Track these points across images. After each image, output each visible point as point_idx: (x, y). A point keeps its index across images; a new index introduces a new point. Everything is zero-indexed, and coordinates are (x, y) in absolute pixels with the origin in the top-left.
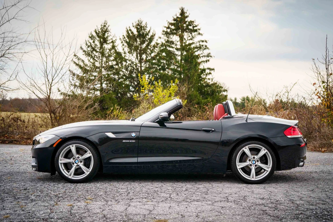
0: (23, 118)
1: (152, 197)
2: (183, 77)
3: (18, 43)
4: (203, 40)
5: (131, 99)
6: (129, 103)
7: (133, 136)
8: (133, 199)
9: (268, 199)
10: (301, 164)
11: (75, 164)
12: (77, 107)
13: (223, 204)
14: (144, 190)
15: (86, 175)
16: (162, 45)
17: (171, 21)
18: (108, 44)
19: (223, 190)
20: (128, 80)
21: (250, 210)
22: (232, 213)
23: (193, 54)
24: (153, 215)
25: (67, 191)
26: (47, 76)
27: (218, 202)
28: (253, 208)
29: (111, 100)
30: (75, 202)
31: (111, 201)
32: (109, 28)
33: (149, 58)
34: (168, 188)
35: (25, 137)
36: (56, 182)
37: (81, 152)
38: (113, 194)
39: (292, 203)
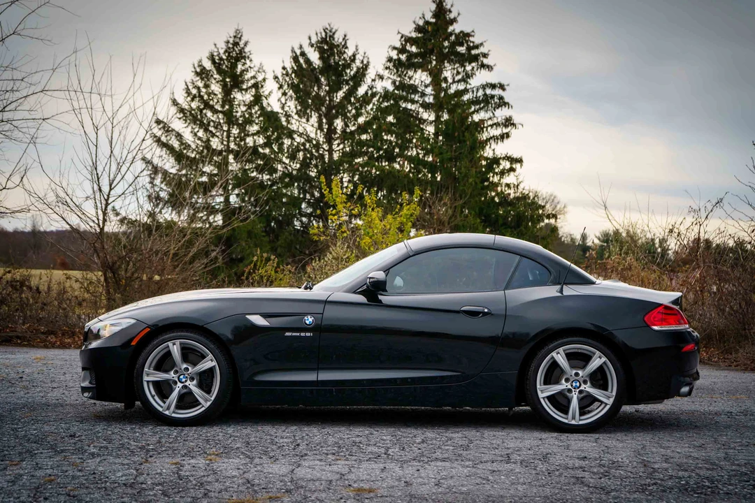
0: (36, 283)
1: (348, 452)
2: (441, 179)
3: (25, 95)
4: (493, 83)
5: (303, 237)
6: (298, 247)
7: (307, 322)
8: (306, 455)
9: (596, 459)
10: (685, 389)
11: (180, 385)
12: (171, 255)
13: (495, 466)
14: (331, 440)
15: (203, 409)
16: (386, 95)
17: (410, 33)
18: (244, 92)
19: (503, 442)
20: (296, 184)
21: (550, 476)
22: (510, 481)
23: (468, 118)
24: (346, 482)
25: (163, 440)
26: (98, 179)
27: (485, 462)
28: (557, 473)
29: (251, 239)
30: (184, 458)
31: (260, 458)
32: (246, 50)
33: (353, 128)
34: (385, 438)
35: (43, 329)
36: (136, 424)
37: (191, 357)
38: (263, 446)
39: (645, 465)
